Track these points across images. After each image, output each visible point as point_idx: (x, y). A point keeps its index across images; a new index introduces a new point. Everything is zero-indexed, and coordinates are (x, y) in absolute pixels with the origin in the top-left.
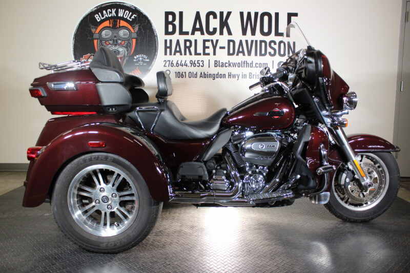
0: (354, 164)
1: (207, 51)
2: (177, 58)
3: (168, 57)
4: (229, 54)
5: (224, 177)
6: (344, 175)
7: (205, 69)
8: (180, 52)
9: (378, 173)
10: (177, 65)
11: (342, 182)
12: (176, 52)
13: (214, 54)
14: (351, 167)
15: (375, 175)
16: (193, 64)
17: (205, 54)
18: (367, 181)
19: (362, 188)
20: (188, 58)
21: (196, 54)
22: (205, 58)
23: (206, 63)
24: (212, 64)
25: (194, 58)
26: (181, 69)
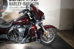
0: (45, 33)
1: (19, 5)
2: (12, 6)
3: (10, 6)
4: (24, 5)
5: (13, 37)
6: (43, 35)
7: (19, 9)
8: (13, 5)
9: (52, 34)
10: (13, 8)
11: (43, 37)
12: (12, 5)
13: (21, 5)
14: (45, 34)
15: (51, 35)
16: (16, 7)
17: (18, 5)
18: (49, 37)
19: (48, 38)
20: (15, 6)
21: (17, 5)
22: (19, 6)
23: (19, 7)
24: (20, 7)
25: (16, 6)
26: (13, 9)
